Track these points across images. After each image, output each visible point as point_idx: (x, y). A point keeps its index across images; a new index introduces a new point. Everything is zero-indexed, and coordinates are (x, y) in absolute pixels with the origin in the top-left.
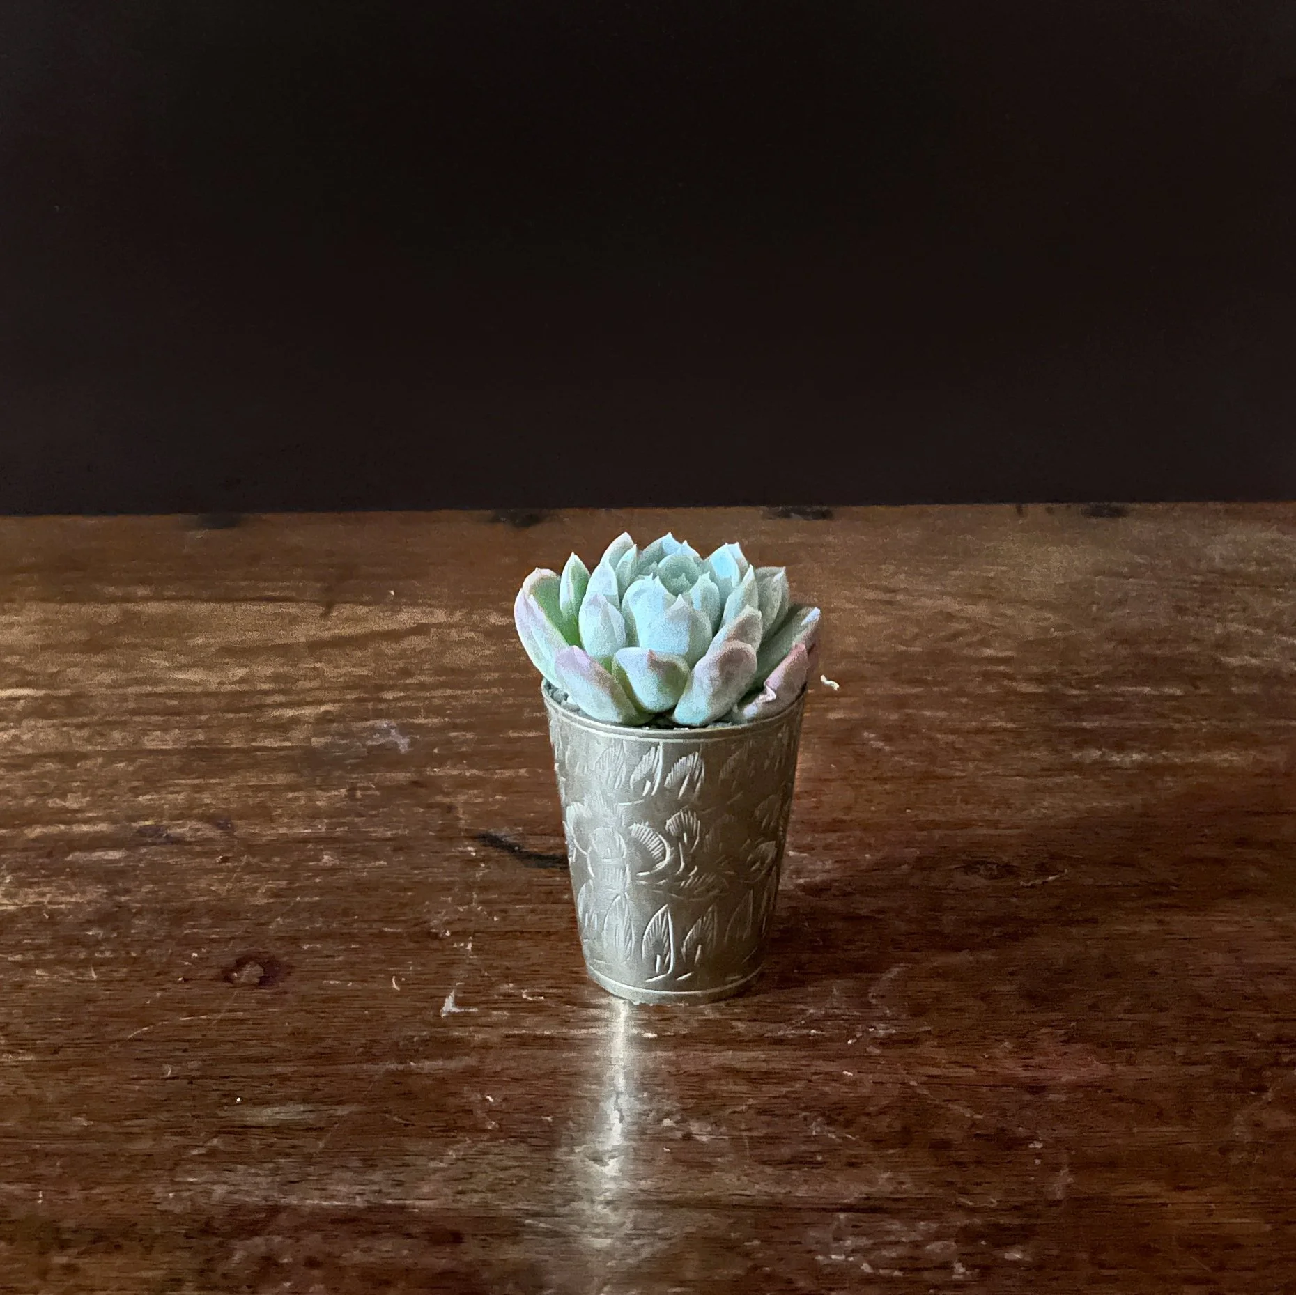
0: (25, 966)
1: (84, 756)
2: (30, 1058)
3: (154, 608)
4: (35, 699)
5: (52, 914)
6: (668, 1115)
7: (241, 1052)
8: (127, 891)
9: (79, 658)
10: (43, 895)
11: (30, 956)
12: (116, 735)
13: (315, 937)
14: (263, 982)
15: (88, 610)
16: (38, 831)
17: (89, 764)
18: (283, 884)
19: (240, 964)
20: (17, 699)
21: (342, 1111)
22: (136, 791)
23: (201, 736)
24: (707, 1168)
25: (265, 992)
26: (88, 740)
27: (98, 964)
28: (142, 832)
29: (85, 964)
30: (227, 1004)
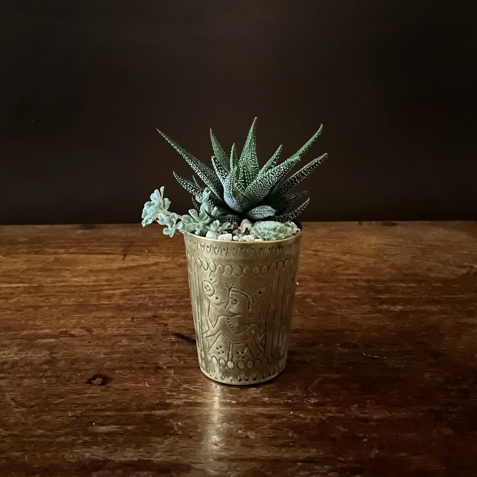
0: (21, 378)
1: (42, 307)
2: (23, 409)
3: (65, 256)
4: (25, 287)
5: (30, 360)
6: (240, 429)
7: (95, 408)
8: (56, 353)
9: (39, 273)
10: (28, 354)
11: (23, 375)
12: (53, 300)
13: (120, 368)
14: (103, 384)
15: (43, 257)
16: (26, 332)
17: (43, 309)
18: (109, 350)
19: (95, 378)
20: (19, 287)
21: (130, 428)
22: (59, 319)
23: (81, 300)
24: (253, 447)
25: (103, 387)
26: (43, 302)
27: (46, 377)
28: (61, 333)
29: (41, 377)
30: (90, 391)
